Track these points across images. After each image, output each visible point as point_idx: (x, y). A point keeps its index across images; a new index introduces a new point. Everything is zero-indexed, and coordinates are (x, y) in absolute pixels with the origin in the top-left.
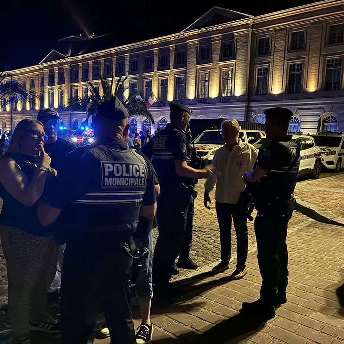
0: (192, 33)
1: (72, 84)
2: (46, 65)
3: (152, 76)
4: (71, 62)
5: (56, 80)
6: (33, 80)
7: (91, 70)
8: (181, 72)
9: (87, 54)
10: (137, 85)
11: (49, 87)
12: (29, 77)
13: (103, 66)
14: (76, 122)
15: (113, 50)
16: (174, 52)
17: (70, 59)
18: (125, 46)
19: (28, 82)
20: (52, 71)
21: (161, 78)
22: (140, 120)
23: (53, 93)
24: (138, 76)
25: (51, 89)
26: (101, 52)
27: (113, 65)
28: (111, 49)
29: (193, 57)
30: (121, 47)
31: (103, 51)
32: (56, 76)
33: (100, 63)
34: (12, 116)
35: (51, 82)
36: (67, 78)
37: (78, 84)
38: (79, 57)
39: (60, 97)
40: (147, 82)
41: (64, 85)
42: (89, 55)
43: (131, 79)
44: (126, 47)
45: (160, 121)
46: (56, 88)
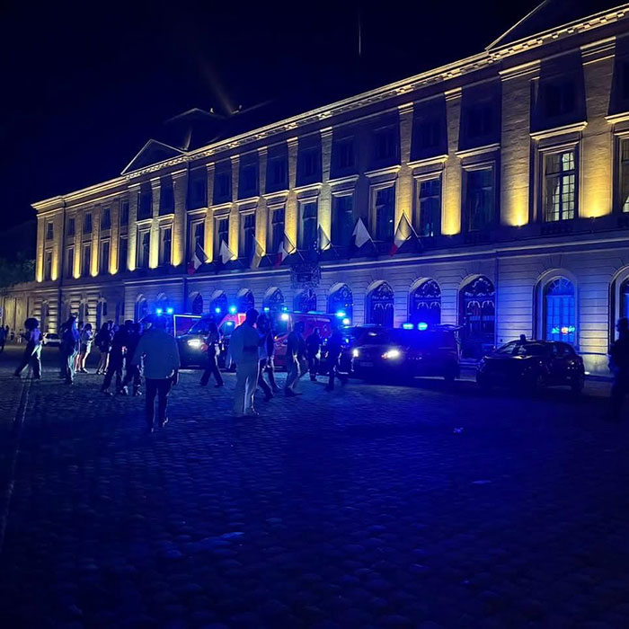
0: (518, 48)
1: (192, 212)
2: (136, 174)
3: (395, 177)
4: (190, 163)
5: (156, 206)
6: (108, 213)
7: (235, 176)
8: (482, 158)
9: (227, 141)
10: (354, 202)
11: (140, 224)
12: (99, 205)
13: (265, 163)
14: (199, 300)
15: (291, 123)
16: (458, 109)
17: (187, 156)
18: (323, 108)
19: (97, 217)
20: (147, 188)
21: (421, 179)
22: (362, 290)
23: (148, 236)
24: (355, 178)
25: (145, 226)
26: (260, 133)
27: (291, 160)
28: (286, 121)
29: (519, 114)
30: (311, 113)
31: (265, 128)
32: (157, 196)
33: (258, 157)
34: (61, 291)
35: (145, 213)
36: (179, 201)
37: (205, 210)
38: (208, 150)
39: (163, 243)
40: (379, 192)
41: (172, 216)
42: (232, 142)
43: (338, 188)
44: (324, 112)
45: (419, 290)
46: (154, 224)
